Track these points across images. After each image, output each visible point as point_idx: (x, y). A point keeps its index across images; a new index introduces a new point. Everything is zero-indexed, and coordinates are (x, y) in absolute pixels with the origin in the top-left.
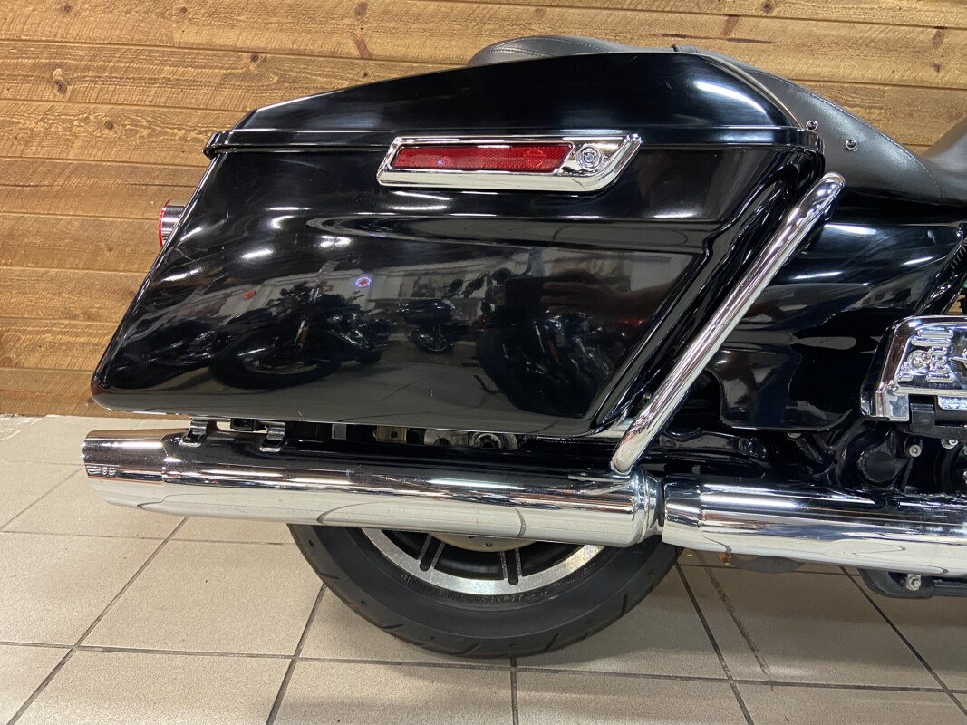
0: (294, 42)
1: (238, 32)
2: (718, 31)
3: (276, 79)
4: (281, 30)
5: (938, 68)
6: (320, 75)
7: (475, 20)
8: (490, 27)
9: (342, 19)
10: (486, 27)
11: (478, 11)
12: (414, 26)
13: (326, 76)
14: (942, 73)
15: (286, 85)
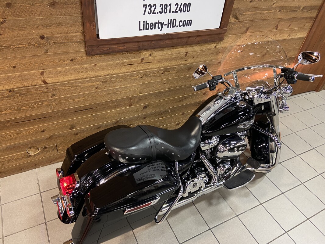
0: (22, 85)
1: (3, 86)
2: (140, 62)
3: (19, 95)
4: (17, 83)
5: (186, 61)
6: (33, 91)
7: (77, 70)
8: (82, 71)
9: (37, 76)
10: (81, 71)
11: (78, 68)
12: (60, 74)
13: (35, 91)
14: (187, 61)
15: (22, 96)
